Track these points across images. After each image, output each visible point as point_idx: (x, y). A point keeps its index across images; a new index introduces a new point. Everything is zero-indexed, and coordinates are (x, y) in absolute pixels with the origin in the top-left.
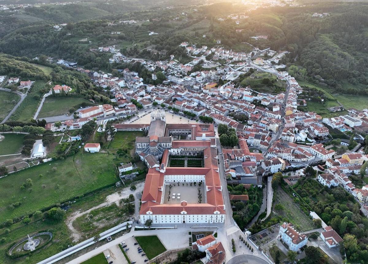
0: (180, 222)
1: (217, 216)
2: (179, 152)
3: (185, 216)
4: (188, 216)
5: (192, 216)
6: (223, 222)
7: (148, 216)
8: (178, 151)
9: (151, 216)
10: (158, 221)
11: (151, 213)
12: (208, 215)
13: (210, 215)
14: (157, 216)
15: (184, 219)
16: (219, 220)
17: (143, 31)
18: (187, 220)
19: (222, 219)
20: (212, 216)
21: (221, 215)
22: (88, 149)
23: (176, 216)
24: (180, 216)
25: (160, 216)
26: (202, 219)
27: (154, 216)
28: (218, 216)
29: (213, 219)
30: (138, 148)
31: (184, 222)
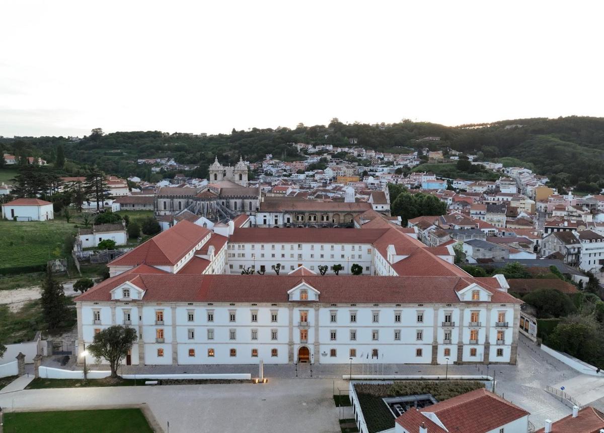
0: (282, 358)
1: (474, 317)
2: (280, 222)
3: (311, 312)
4: (325, 313)
5: (344, 313)
6: (506, 357)
7: (120, 312)
8: (276, 221)
9: (134, 312)
10: (167, 349)
11: (136, 292)
12: (428, 312)
13: (442, 313)
14: (167, 311)
15: (304, 335)
16: (487, 346)
17: (220, 144)
18: (317, 344)
19: (501, 334)
20: (448, 318)
21: (495, 311)
22: (12, 211)
23: (264, 311)
24: (283, 312)
25: (182, 311)
26: (397, 336)
27: (149, 312)
28: (483, 312)
29: (455, 333)
30: (162, 213)
31: (304, 351)
